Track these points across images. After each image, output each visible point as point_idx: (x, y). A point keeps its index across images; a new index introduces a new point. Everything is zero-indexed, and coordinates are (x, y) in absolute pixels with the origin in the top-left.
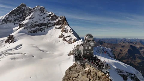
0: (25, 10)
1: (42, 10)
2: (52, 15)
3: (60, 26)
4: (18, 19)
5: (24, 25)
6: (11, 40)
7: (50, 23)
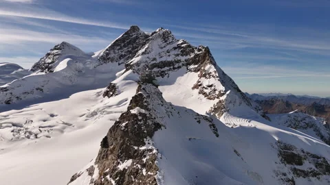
0: (137, 38)
1: (165, 37)
2: (183, 46)
3: (196, 66)
4: (125, 55)
5: (133, 65)
6: (111, 91)
7: (179, 61)
